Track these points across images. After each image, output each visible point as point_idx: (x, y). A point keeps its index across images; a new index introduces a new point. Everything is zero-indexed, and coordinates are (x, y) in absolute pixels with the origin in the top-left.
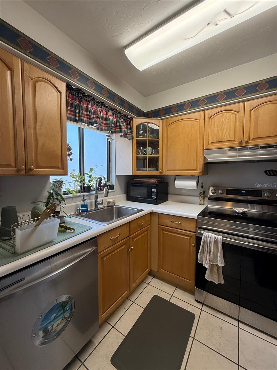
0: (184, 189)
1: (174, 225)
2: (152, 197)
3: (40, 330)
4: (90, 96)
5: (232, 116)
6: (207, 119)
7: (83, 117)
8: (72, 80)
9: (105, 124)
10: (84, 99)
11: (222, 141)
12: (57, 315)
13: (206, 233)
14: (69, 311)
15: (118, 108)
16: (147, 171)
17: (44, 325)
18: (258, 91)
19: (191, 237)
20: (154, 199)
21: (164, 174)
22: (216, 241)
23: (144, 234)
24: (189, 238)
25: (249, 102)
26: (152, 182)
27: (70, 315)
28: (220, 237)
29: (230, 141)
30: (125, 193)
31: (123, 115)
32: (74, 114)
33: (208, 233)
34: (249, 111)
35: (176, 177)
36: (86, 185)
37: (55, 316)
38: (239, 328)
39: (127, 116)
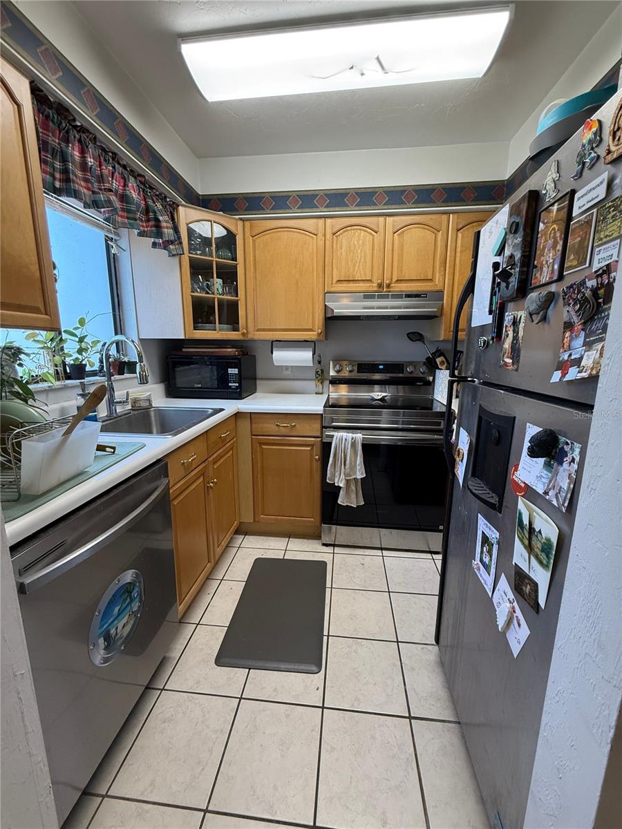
0: (287, 368)
1: (284, 431)
2: (230, 384)
3: (99, 637)
4: (88, 131)
5: (369, 238)
6: (329, 236)
7: (78, 184)
8: (46, 76)
9: (123, 210)
10: (75, 137)
11: (353, 280)
12: (123, 608)
13: (338, 435)
14: (137, 599)
15: (150, 173)
16: (215, 330)
17: (105, 627)
18: (403, 203)
19: (312, 446)
20: (234, 389)
21: (250, 336)
22: (354, 444)
23: (227, 456)
24: (309, 449)
25: (391, 218)
26: (226, 354)
27: (139, 607)
28: (359, 436)
29: (365, 282)
30: (161, 382)
31: (157, 193)
32: (51, 171)
33: (341, 434)
34: (392, 234)
35: (274, 344)
36: (69, 361)
37: (119, 610)
38: (383, 556)
39: (165, 197)
